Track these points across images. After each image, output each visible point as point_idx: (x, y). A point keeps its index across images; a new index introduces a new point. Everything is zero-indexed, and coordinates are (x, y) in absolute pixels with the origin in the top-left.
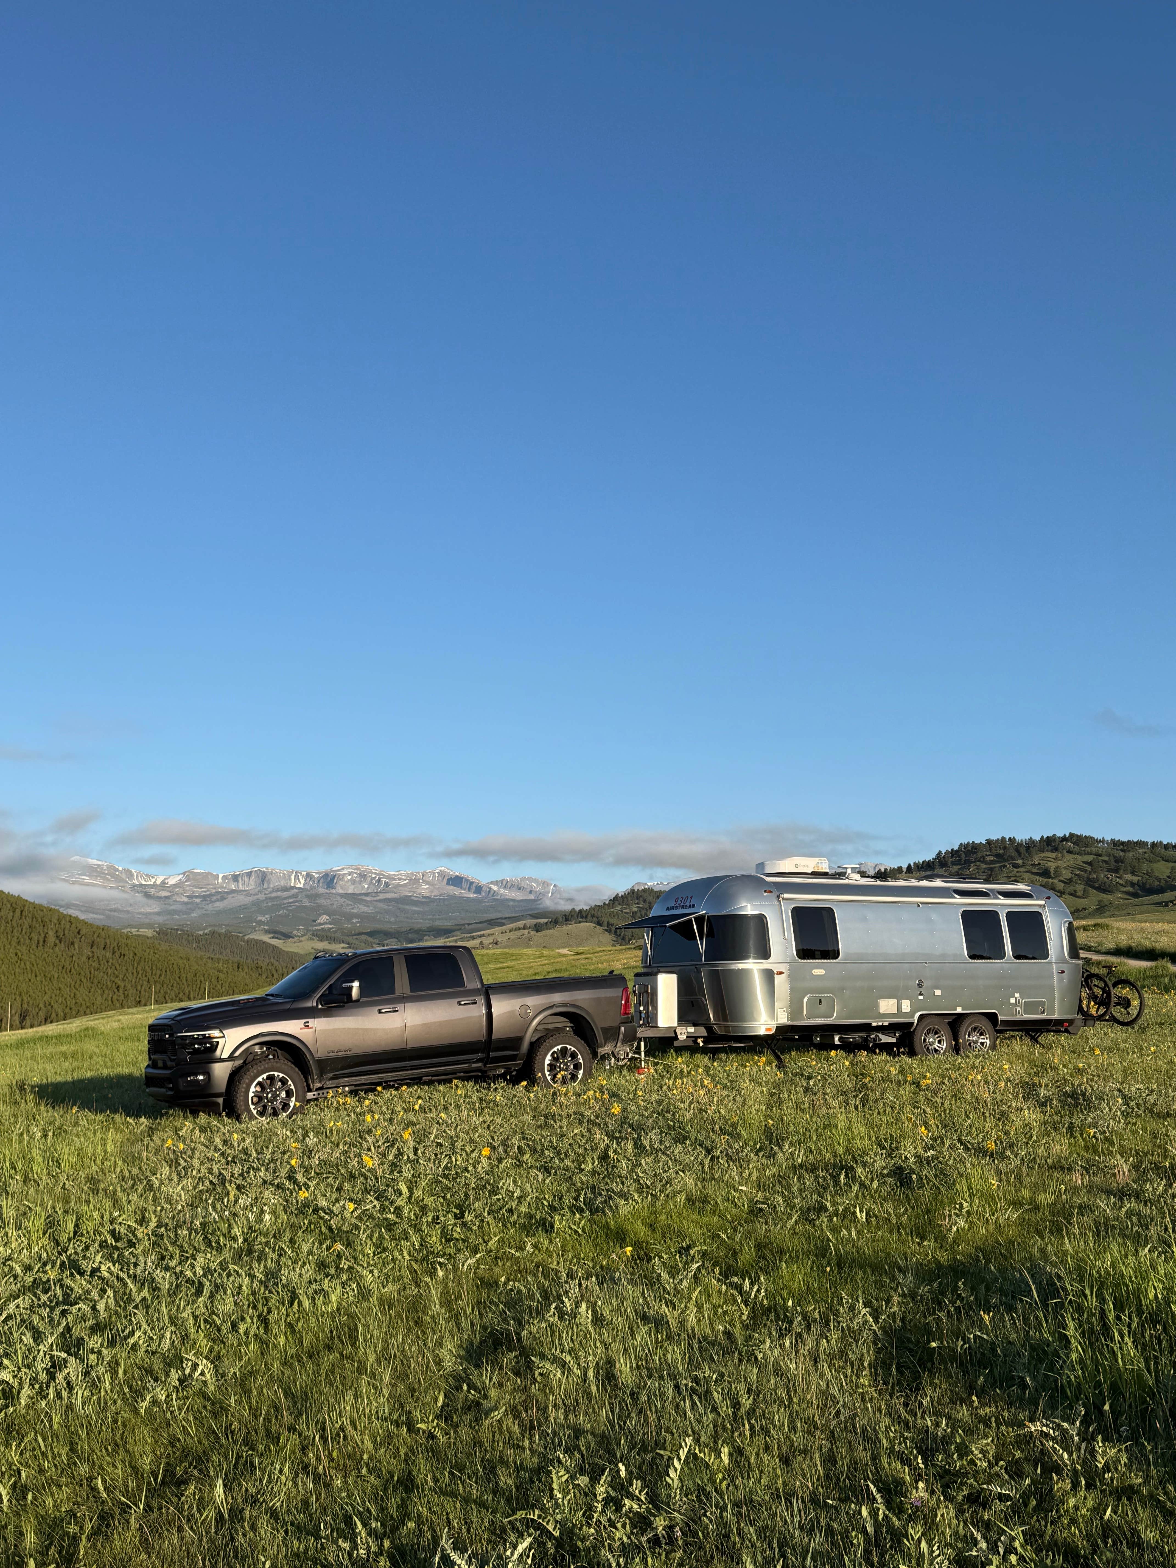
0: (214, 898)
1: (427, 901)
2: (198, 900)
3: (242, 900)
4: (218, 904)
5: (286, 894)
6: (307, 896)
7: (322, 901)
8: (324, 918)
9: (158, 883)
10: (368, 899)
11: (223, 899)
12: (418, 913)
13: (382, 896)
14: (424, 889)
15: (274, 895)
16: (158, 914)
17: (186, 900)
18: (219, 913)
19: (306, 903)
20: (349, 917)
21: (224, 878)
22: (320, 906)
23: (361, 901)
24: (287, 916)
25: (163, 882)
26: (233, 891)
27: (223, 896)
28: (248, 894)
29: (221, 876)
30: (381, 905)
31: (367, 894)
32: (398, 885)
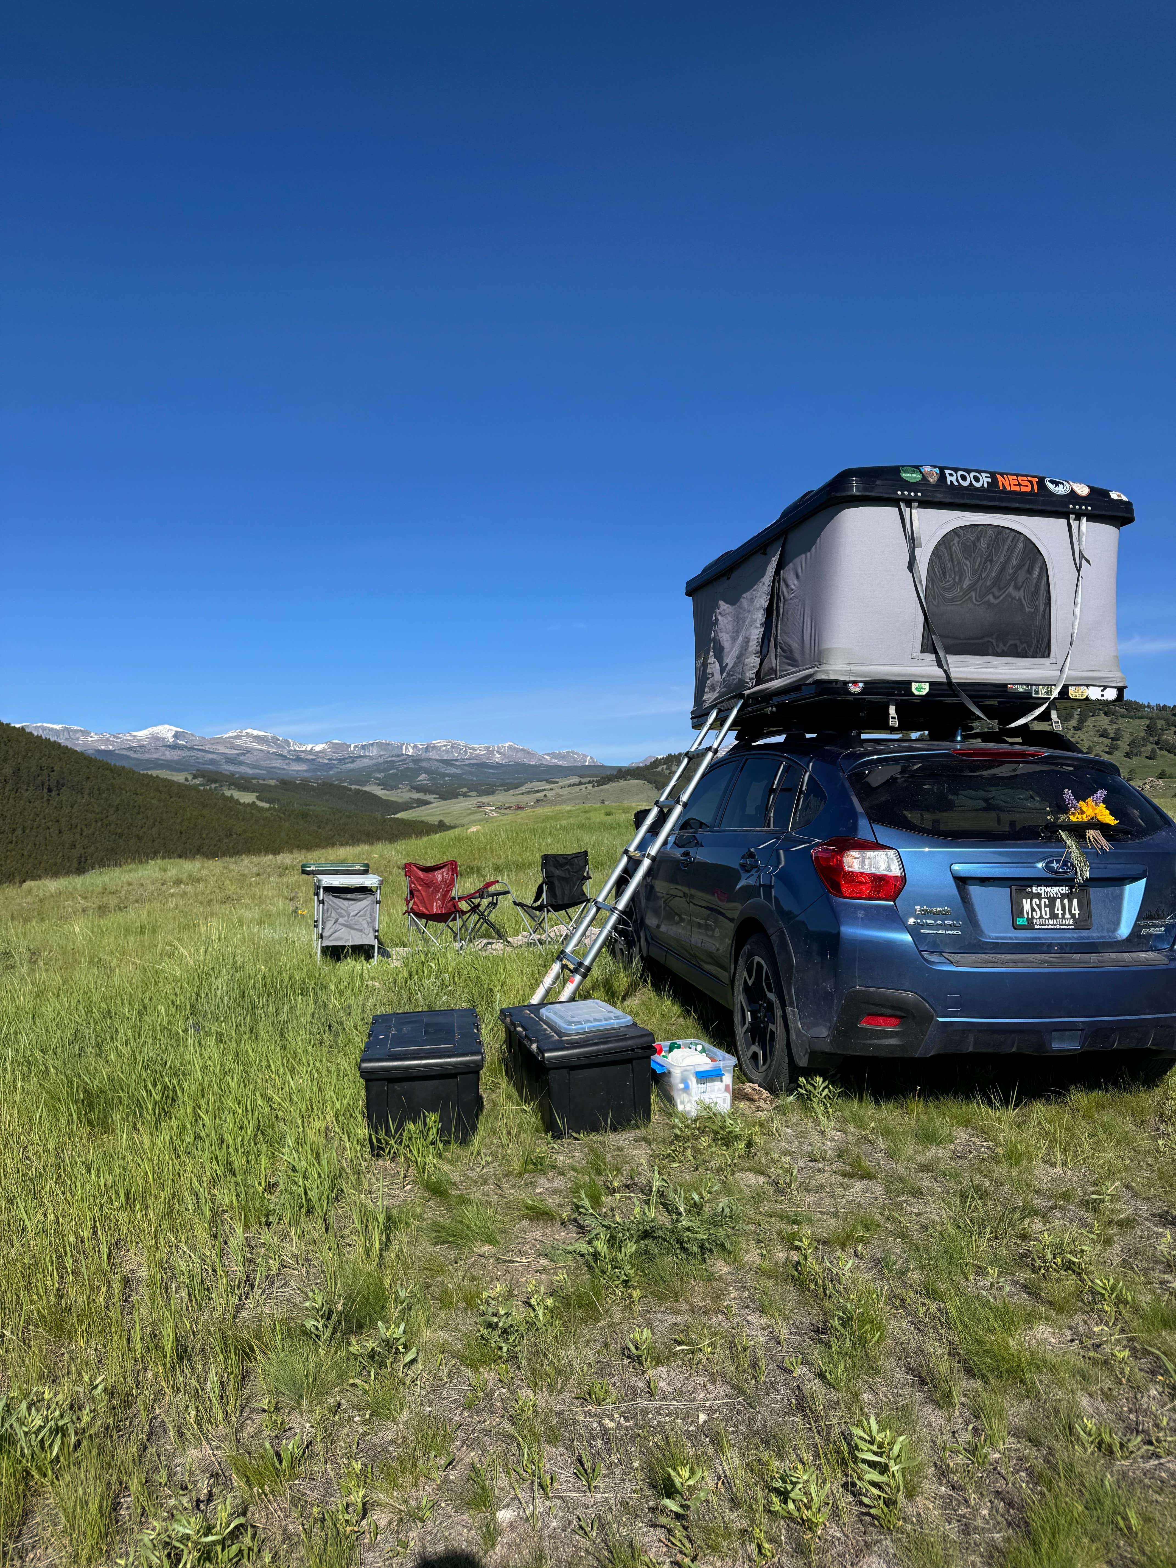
0: (347, 761)
1: (500, 766)
2: (336, 762)
3: (366, 762)
4: (349, 765)
5: (398, 759)
6: (413, 760)
7: (424, 764)
8: (423, 776)
9: (309, 749)
10: (457, 763)
11: (353, 762)
12: (493, 774)
13: (467, 762)
14: (498, 758)
15: (389, 759)
16: (306, 771)
17: (327, 761)
18: (351, 771)
19: (411, 765)
20: (444, 775)
21: (356, 747)
22: (421, 767)
23: (452, 765)
24: (396, 774)
25: (312, 749)
26: (361, 756)
27: (353, 759)
28: (371, 758)
29: (353, 746)
30: (466, 768)
31: (456, 760)
32: (479, 755)
